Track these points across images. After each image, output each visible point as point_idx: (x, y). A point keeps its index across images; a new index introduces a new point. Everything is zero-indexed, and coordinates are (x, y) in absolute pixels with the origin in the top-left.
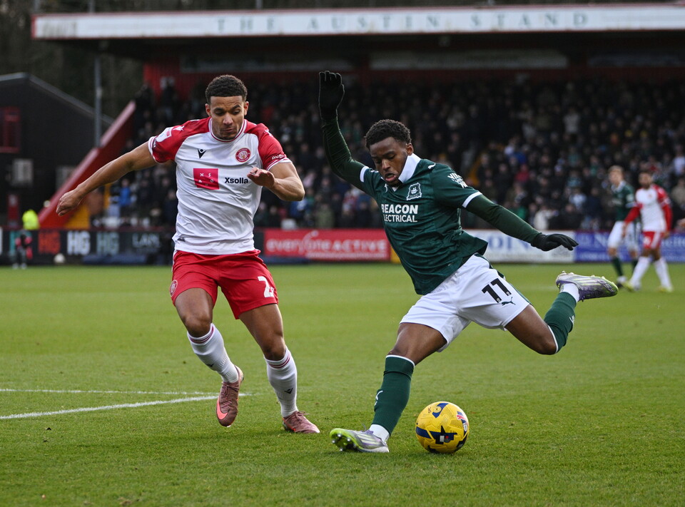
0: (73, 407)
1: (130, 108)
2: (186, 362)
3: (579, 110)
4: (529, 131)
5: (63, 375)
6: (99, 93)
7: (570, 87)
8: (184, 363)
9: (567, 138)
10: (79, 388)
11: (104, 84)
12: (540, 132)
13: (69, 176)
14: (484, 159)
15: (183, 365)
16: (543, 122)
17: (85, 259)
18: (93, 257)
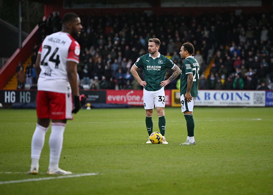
0: (7, 180)
1: (37, 28)
2: (66, 157)
3: (268, 28)
4: (242, 39)
5: (2, 164)
6: (21, 19)
7: (264, 16)
8: (65, 158)
9: (262, 42)
10: (10, 171)
11: (23, 15)
12: (248, 39)
13: (5, 62)
14: (219, 53)
15: (64, 159)
16: (250, 35)
17: (13, 105)
18: (17, 104)
